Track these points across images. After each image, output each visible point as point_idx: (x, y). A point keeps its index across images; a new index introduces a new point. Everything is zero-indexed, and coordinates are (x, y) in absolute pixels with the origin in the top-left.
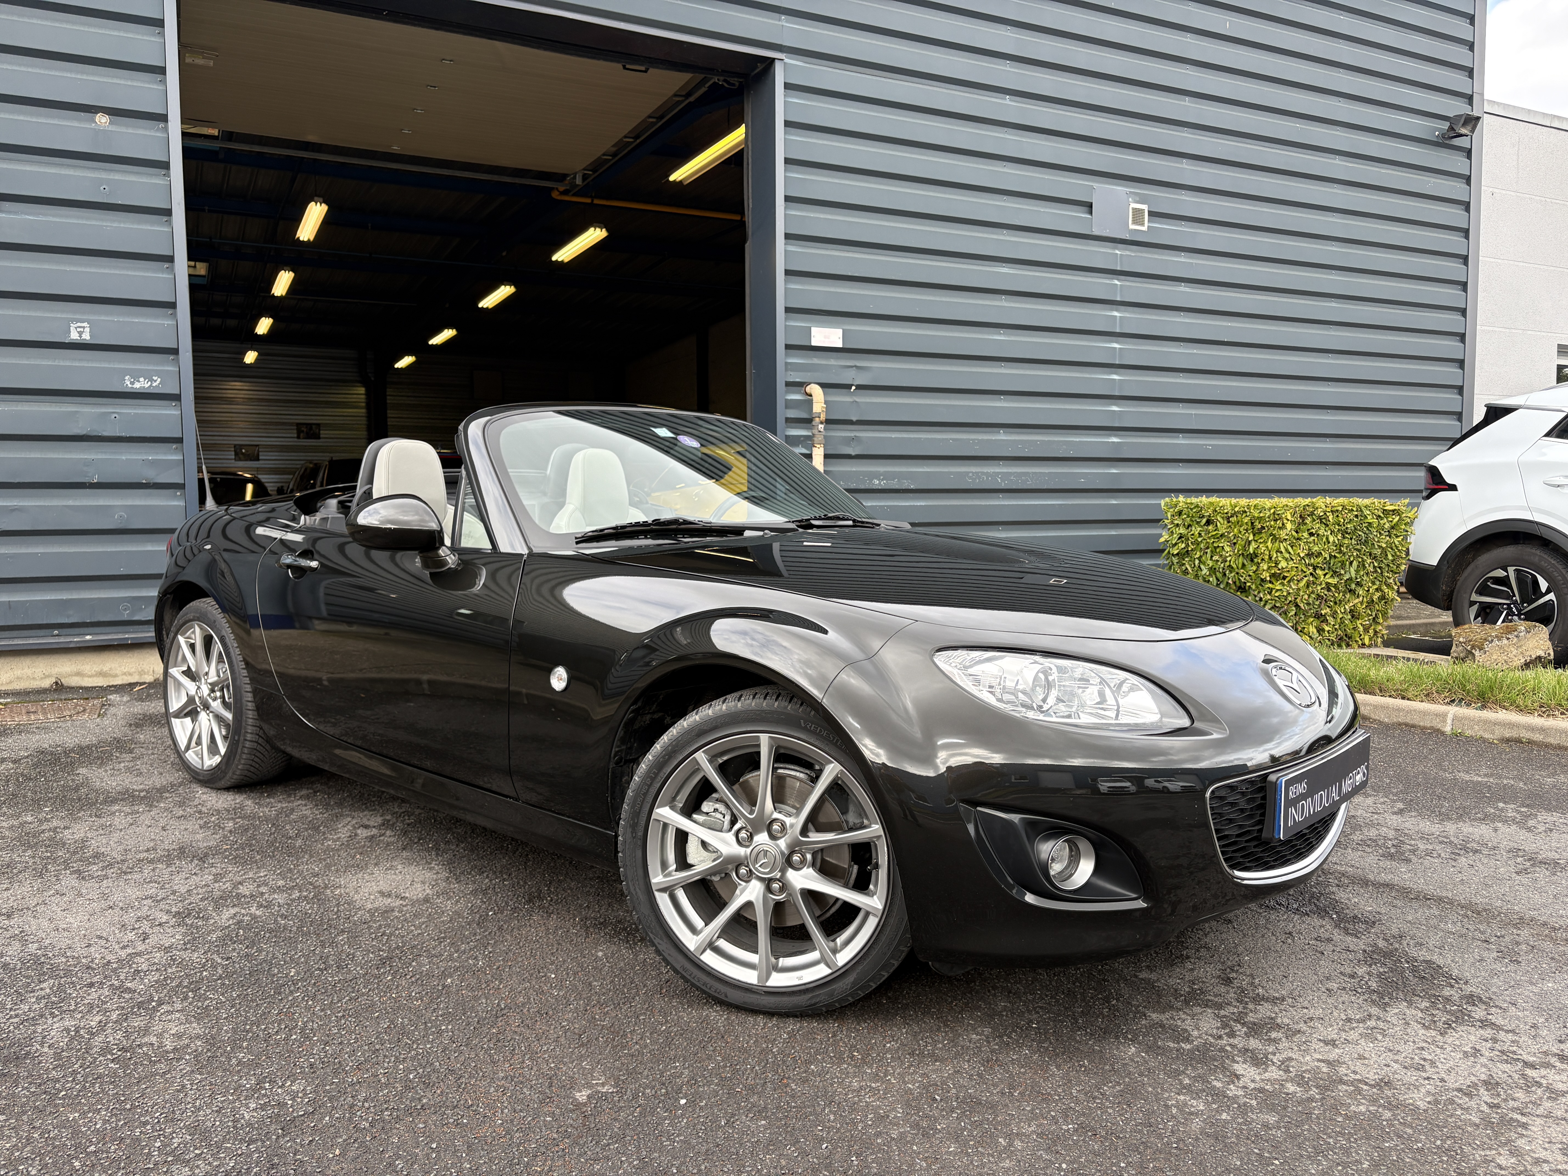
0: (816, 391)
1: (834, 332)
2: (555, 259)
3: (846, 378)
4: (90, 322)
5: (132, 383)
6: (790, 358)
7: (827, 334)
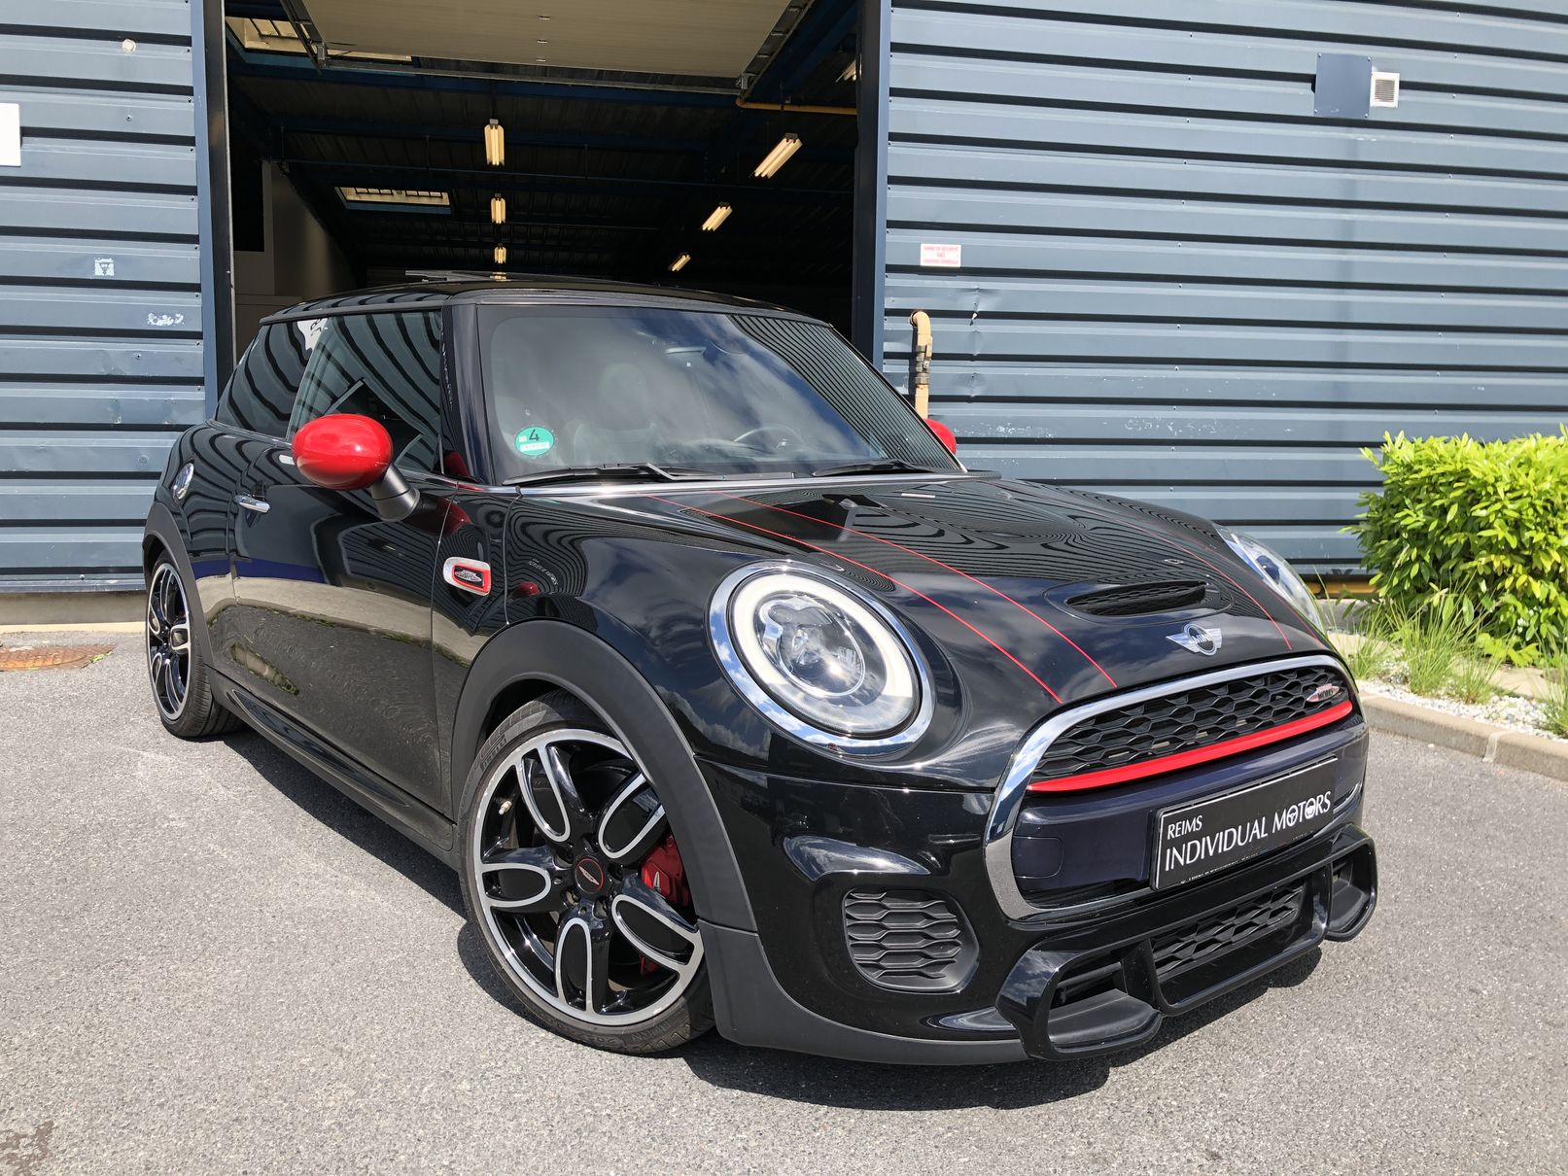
0: (922, 318)
1: (951, 249)
2: (757, 175)
3: (966, 304)
4: (114, 258)
5: (156, 321)
6: (893, 281)
7: (941, 251)
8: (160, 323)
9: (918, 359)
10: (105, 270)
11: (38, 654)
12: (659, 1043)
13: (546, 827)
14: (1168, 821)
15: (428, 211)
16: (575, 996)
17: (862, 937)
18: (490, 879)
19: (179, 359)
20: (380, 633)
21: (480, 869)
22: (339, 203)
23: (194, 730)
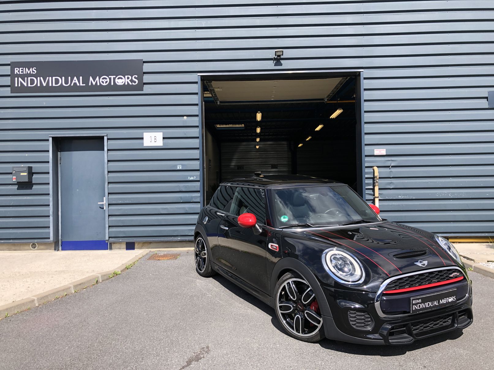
0: (375, 168)
1: (383, 150)
2: (330, 118)
3: (388, 164)
4: (182, 165)
5: (190, 178)
6: (367, 159)
7: (380, 151)
8: (191, 179)
9: (375, 179)
10: (179, 167)
11: (165, 256)
12: (315, 340)
13: (292, 297)
14: (413, 300)
15: (239, 129)
16: (298, 331)
17: (352, 319)
18: (280, 307)
19: (195, 187)
20: (242, 251)
21: (278, 305)
22: (215, 128)
23: (206, 275)
